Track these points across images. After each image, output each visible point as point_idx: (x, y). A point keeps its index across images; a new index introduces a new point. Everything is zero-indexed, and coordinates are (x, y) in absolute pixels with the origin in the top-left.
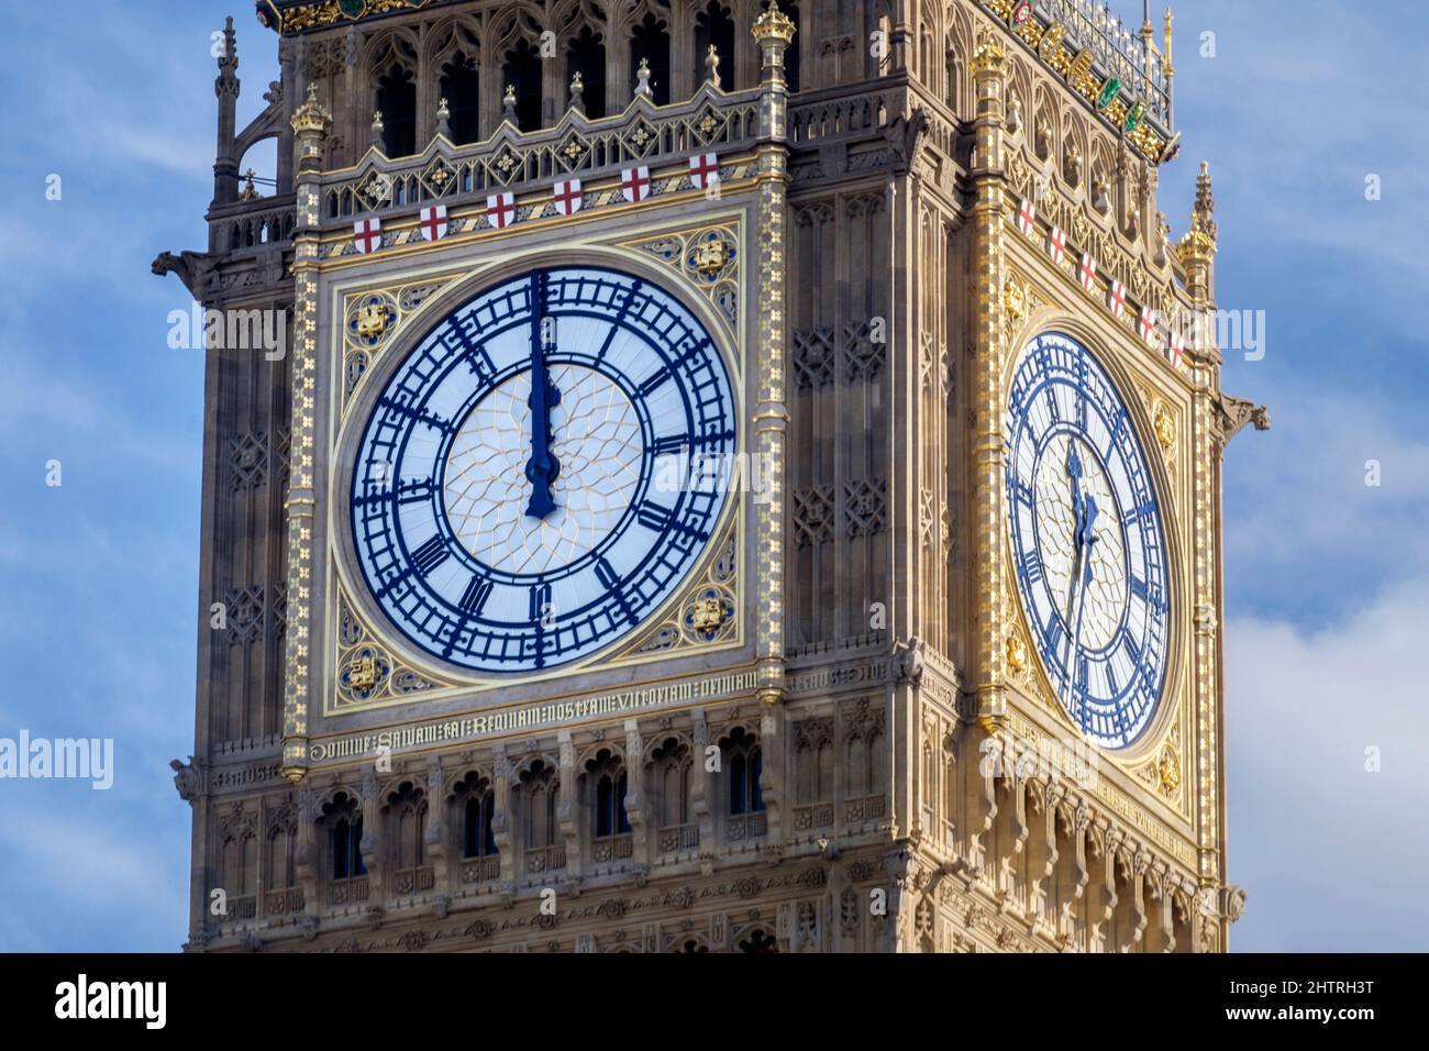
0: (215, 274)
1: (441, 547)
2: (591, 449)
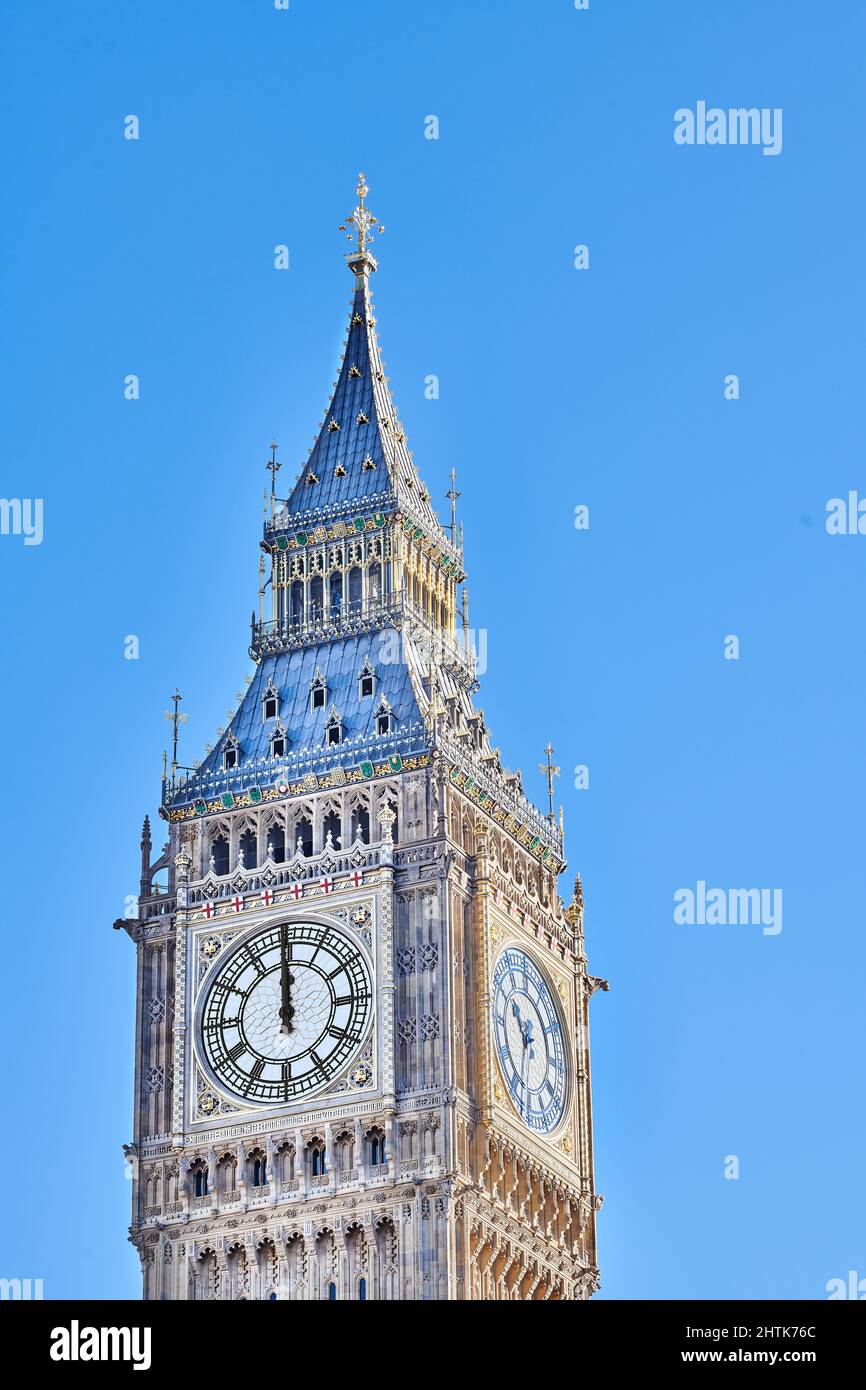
0: (141, 928)
1: (242, 1047)
2: (308, 1003)
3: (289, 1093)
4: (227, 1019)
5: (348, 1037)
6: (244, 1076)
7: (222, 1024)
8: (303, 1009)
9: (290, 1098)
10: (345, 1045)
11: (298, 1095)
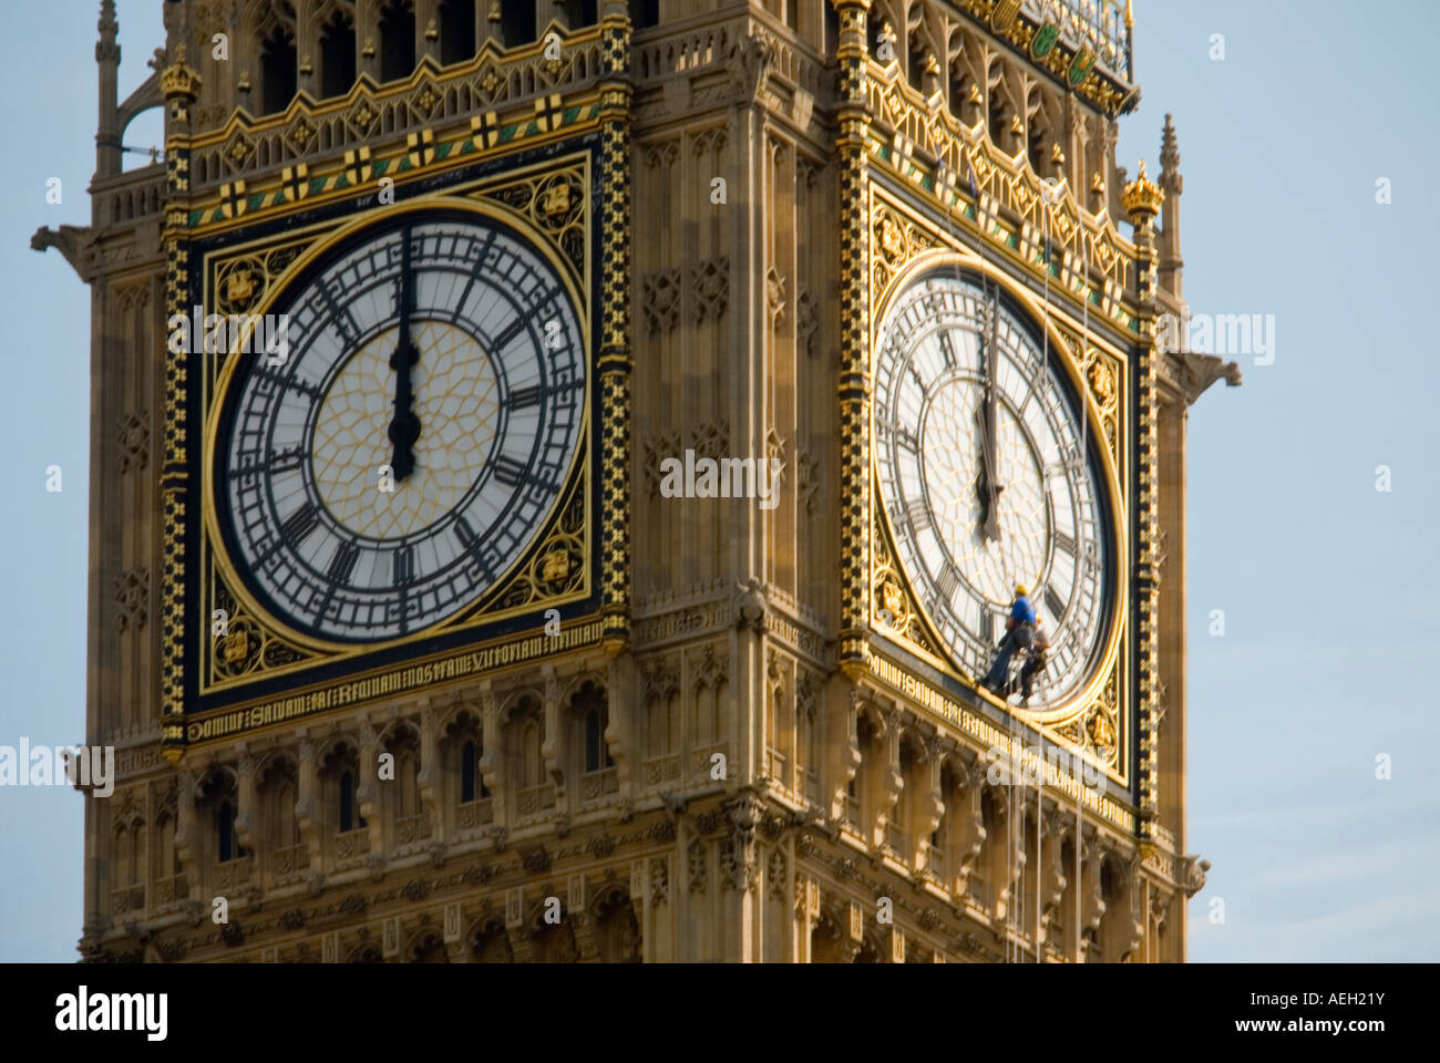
0: (95, 248)
1: (308, 518)
2: (450, 408)
3: (410, 614)
4: (280, 452)
5: (534, 481)
6: (315, 582)
7: (271, 464)
8: (439, 423)
9: (413, 625)
10: (526, 499)
11: (428, 619)
